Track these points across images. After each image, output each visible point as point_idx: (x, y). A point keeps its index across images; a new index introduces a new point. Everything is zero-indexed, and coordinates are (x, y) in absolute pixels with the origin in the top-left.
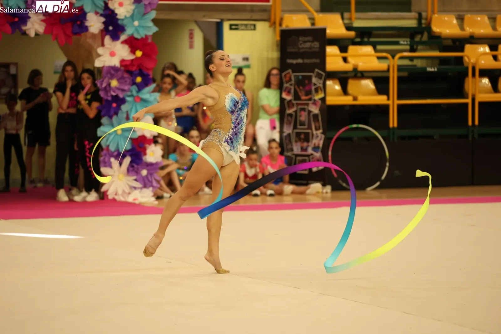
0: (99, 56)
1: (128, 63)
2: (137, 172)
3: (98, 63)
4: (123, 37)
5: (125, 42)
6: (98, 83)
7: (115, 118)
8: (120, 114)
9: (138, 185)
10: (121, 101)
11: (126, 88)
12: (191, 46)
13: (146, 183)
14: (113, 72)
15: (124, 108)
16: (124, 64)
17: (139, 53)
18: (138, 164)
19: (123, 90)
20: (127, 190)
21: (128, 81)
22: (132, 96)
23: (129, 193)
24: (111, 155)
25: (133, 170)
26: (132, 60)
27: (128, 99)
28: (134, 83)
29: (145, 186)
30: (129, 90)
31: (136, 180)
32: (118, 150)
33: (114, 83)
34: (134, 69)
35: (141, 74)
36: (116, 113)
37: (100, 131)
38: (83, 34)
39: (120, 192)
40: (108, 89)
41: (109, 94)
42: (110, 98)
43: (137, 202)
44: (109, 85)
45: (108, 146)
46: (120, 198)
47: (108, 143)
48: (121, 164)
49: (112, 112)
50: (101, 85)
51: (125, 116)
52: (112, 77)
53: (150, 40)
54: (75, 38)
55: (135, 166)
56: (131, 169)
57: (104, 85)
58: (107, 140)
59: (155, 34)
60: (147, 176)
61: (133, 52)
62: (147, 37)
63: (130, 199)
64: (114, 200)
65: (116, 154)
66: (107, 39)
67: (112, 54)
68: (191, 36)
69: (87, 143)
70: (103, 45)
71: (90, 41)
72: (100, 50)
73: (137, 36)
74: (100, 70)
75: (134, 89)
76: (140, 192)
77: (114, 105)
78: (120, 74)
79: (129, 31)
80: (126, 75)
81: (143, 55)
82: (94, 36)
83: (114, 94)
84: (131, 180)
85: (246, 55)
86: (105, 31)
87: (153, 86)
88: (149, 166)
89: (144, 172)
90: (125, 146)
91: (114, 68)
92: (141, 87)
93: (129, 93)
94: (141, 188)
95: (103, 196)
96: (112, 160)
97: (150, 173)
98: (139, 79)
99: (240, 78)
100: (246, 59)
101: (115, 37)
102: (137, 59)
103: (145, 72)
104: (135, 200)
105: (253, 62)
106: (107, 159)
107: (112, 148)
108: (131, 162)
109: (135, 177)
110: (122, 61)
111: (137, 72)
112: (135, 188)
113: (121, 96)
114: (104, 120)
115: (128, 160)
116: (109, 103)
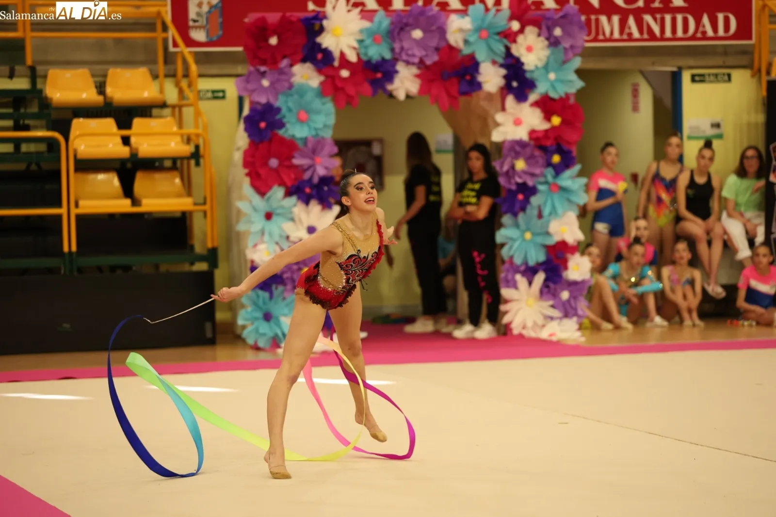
0: (497, 125)
1: (540, 135)
2: (555, 295)
3: (497, 136)
4: (533, 97)
5: (536, 104)
6: (496, 165)
7: (521, 216)
8: (529, 210)
9: (556, 313)
10: (529, 191)
11: (537, 171)
12: (635, 108)
13: (568, 311)
14: (518, 148)
15: (535, 200)
16: (534, 136)
17: (556, 120)
18: (555, 283)
19: (533, 175)
20: (540, 321)
21: (541, 161)
22: (546, 183)
23: (543, 326)
24: (516, 270)
25: (549, 292)
26: (546, 131)
27: (541, 187)
28: (549, 164)
29: (566, 315)
30: (543, 175)
31: (553, 306)
32: (526, 263)
33: (520, 165)
34: (549, 143)
35: (560, 151)
36: (523, 209)
37: (501, 236)
38: (474, 94)
39: (529, 324)
40: (511, 173)
41: (513, 181)
42: (514, 187)
43: (554, 339)
44: (513, 167)
45: (511, 258)
46: (530, 333)
47: (511, 253)
48: (530, 283)
49: (517, 206)
50: (502, 166)
51: (535, 212)
52: (517, 155)
53: (572, 101)
54: (462, 100)
55: (552, 285)
56: (546, 290)
57: (506, 168)
58: (511, 248)
59: (580, 92)
60: (568, 301)
61: (548, 118)
62: (567, 96)
63: (544, 335)
64: (521, 336)
65: (522, 268)
66: (510, 100)
67: (518, 122)
68: (635, 93)
69: (475, 254)
70: (503, 109)
71: (484, 104)
72: (499, 117)
73: (553, 95)
74: (499, 146)
75: (549, 173)
76: (559, 324)
77: (520, 197)
78: (528, 151)
79: (542, 88)
80: (537, 153)
81: (563, 122)
82: (490, 96)
83: (519, 180)
84: (545, 307)
85: (717, 119)
86: (507, 89)
87: (577, 168)
88: (573, 285)
89: (565, 295)
90: (537, 256)
91: (520, 143)
92: (558, 170)
93: (542, 179)
94: (561, 319)
95: (505, 331)
96: (518, 277)
97: (574, 297)
98: (556, 159)
99: (707, 153)
100: (717, 125)
101: (521, 97)
102: (554, 128)
103: (566, 147)
104: (551, 335)
105: (728, 129)
106: (510, 277)
107: (518, 261)
108: (546, 280)
109: (551, 302)
110: (532, 133)
111: (554, 148)
112: (552, 318)
113: (530, 183)
114: (506, 219)
115: (540, 277)
116: (512, 194)
